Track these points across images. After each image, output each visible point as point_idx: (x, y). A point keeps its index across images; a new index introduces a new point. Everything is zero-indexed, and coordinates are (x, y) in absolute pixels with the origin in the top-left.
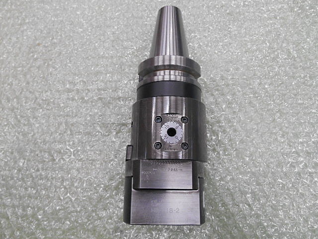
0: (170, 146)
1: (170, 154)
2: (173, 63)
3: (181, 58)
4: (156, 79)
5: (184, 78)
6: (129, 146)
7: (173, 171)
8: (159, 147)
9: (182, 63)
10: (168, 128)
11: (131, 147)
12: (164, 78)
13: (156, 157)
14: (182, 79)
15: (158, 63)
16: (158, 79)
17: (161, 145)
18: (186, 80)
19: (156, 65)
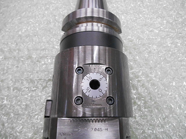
0: (93, 101)
1: (93, 110)
2: (95, 15)
3: (104, 11)
4: (78, 30)
5: (107, 30)
6: (48, 101)
7: (97, 132)
8: (79, 102)
9: (105, 15)
10: (90, 80)
11: (50, 102)
12: (86, 29)
13: (77, 114)
14: (106, 30)
15: (80, 15)
16: (80, 30)
17: (82, 100)
18: (109, 32)
19: (78, 17)
